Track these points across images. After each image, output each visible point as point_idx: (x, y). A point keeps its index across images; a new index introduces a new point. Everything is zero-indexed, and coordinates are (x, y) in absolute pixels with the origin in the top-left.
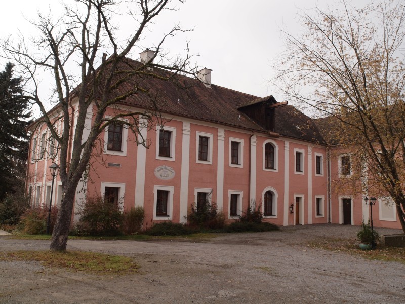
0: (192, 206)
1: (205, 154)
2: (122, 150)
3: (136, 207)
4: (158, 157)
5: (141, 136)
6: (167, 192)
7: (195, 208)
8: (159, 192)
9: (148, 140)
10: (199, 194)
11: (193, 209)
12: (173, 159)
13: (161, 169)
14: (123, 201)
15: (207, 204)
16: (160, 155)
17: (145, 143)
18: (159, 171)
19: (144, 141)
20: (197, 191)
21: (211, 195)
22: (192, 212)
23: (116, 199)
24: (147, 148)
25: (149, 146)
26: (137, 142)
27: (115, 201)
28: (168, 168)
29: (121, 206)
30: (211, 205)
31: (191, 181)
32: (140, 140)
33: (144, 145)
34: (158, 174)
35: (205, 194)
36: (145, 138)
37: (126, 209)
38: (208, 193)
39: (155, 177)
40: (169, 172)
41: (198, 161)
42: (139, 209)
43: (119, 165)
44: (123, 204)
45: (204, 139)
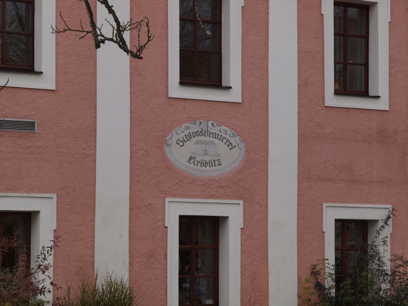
0: (315, 272)
1: (360, 70)
2: (37, 69)
3: (101, 283)
4: (176, 90)
5: (110, 10)
6: (216, 224)
7: (329, 283)
8: (187, 223)
9: (135, 25)
10: (342, 225)
11: (319, 287)
12: (235, 96)
13: (189, 137)
14: (50, 260)
15: (373, 266)
16: (182, 83)
17: (126, 35)
18: (182, 143)
19: (120, 30)
20: (331, 215)
21: (387, 231)
22: (315, 298)
23: (21, 258)
24: (136, 55)
25: (141, 49)
26: (96, 35)
27: (21, 263)
28: (216, 130)
29: (43, 279)
30: (388, 267)
31: (305, 177)
32: (105, 25)
33: (122, 45)
34: (178, 155)
35: (364, 226)
36: (124, 19)
37: (62, 293)
38: (375, 222)
39: (169, 167)
40: (221, 147)
41: (331, 100)
42: (113, 289)
43: (31, 126)
44: (50, 273)
45: (353, 12)
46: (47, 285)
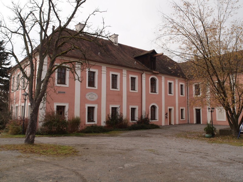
0: (108, 115)
1: (115, 85)
2: (66, 84)
3: (75, 117)
4: (87, 87)
5: (77, 75)
6: (93, 108)
7: (110, 117)
8: (89, 108)
9: (81, 77)
10: (113, 108)
11: (109, 117)
12: (96, 88)
13: (89, 94)
14: (67, 113)
15: (117, 114)
16: (88, 86)
17: (80, 79)
18: (88, 95)
19: (79, 78)
20: (111, 106)
21: (119, 109)
22: (108, 119)
23: (63, 113)
24: (81, 82)
25: (82, 81)
26: (75, 79)
27: (63, 114)
28: (93, 93)
29: (66, 116)
30: (119, 114)
31: (107, 101)
32: (76, 77)
33: (79, 80)
34: (88, 97)
35: (116, 108)
36: (79, 76)
37: (69, 118)
38: (117, 108)
39: (86, 99)
40: (94, 96)
41: (111, 89)
42: (77, 118)
43: (65, 92)
44: (67, 115)
45: (114, 76)
46: (67, 117)
